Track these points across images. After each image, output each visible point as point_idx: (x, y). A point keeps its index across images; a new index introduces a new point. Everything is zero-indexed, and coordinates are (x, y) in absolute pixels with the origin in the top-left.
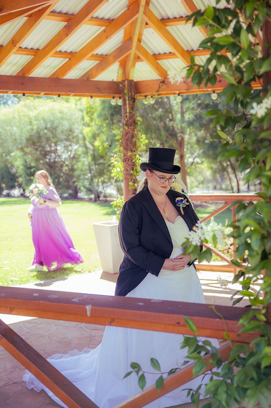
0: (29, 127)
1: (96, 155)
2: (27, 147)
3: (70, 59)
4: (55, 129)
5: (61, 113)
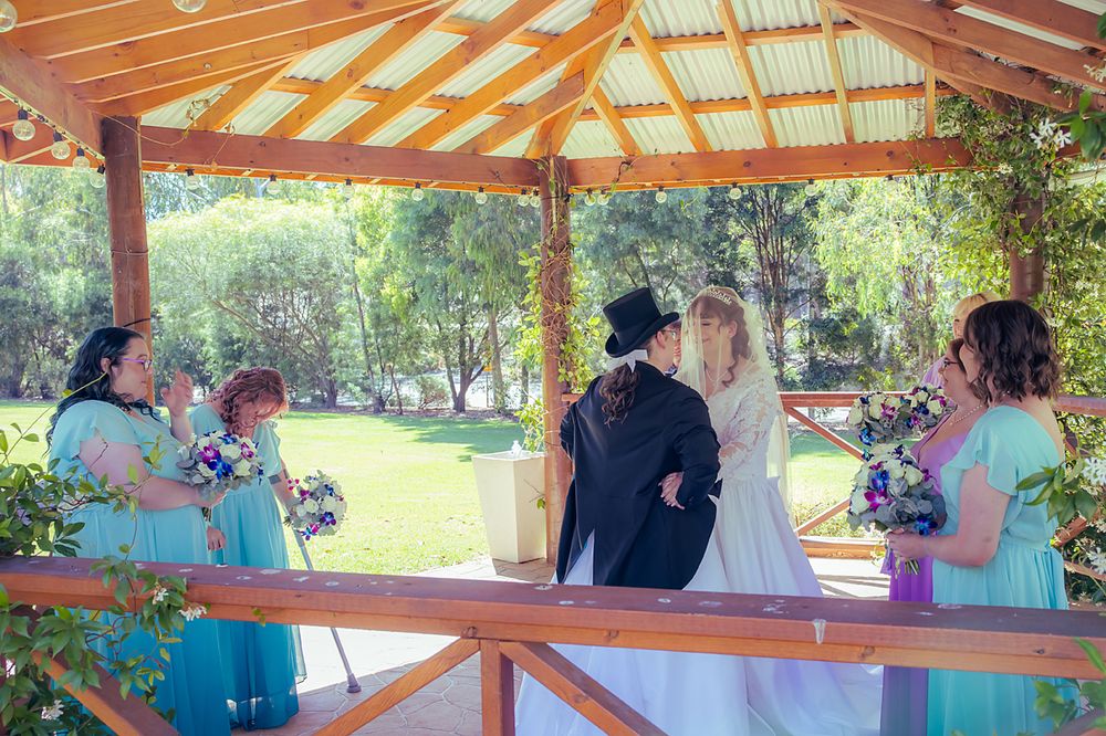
0: (236, 256)
1: (383, 315)
2: (227, 298)
4: (292, 259)
5: (304, 228)
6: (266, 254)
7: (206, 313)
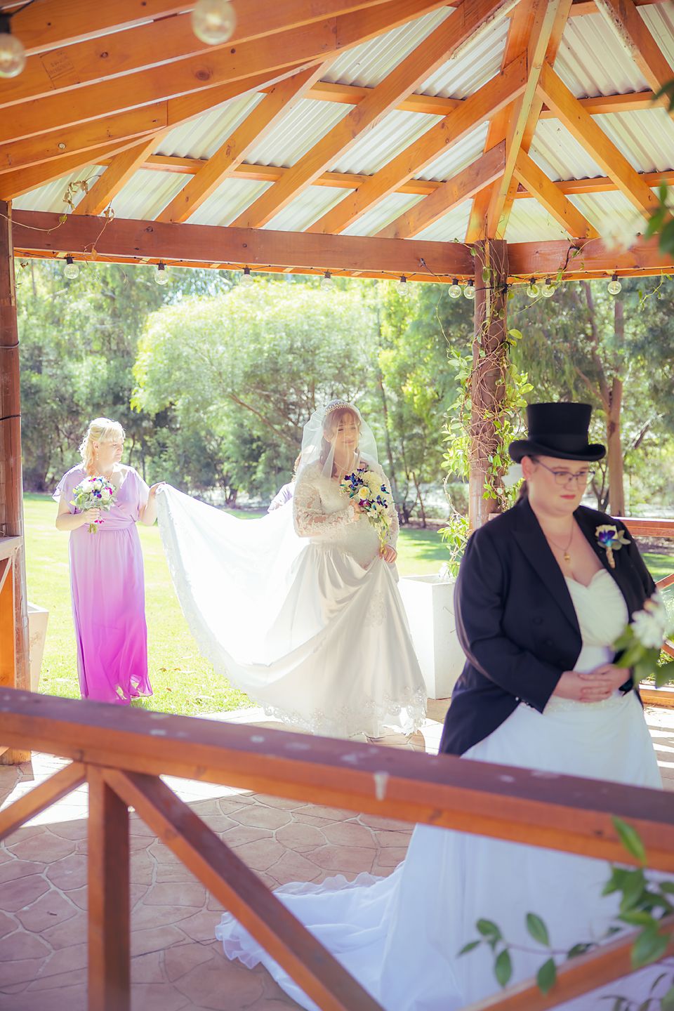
0: (252, 347)
1: (406, 415)
2: (246, 392)
3: (356, 190)
4: (313, 352)
5: (327, 315)
6: (286, 343)
7: (222, 406)
